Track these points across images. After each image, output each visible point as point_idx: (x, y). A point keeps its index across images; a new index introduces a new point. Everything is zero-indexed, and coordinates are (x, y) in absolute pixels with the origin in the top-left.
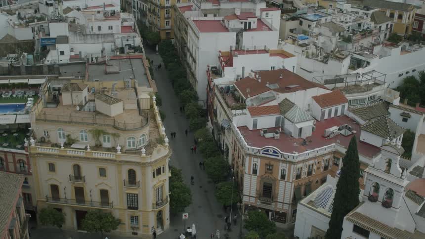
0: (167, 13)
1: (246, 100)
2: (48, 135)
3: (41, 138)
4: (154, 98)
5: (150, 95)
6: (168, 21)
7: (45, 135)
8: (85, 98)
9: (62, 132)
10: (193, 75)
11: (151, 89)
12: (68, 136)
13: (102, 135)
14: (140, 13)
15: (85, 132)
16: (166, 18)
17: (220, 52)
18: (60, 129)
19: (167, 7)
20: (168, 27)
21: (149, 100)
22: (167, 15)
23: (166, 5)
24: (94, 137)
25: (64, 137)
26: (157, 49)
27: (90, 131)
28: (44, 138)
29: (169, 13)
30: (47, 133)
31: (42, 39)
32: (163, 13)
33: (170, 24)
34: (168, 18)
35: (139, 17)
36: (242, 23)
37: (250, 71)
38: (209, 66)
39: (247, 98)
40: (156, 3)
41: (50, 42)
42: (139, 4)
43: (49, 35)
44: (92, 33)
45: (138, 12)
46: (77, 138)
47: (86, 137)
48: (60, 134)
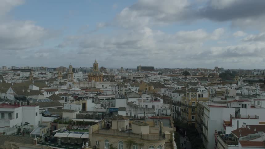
0: (193, 110)
1: (238, 139)
2: (98, 144)
3: (94, 146)
4: (174, 135)
5: (170, 132)
6: (194, 116)
7: (97, 144)
8: (127, 126)
9: (107, 142)
10: (206, 138)
11: (172, 129)
12: (111, 145)
13: (132, 144)
14: (177, 114)
15: (122, 143)
16: (192, 114)
17: (224, 121)
18: (106, 140)
19: (193, 107)
20: (193, 120)
21: (170, 136)
22: (193, 112)
23: (192, 106)
24: (127, 147)
25: (108, 147)
26: (186, 134)
27: (125, 142)
28: (96, 146)
29: (194, 111)
30: (98, 143)
31: (110, 108)
32: (190, 111)
33: (195, 118)
34: (194, 114)
35: (176, 117)
36: (240, 105)
37: (243, 124)
38: (216, 131)
39: (239, 137)
40: (187, 105)
41: (115, 110)
42: (176, 108)
43: (115, 107)
44: (141, 107)
45: (175, 114)
46: (117, 146)
47: (122, 146)
48: (106, 143)
